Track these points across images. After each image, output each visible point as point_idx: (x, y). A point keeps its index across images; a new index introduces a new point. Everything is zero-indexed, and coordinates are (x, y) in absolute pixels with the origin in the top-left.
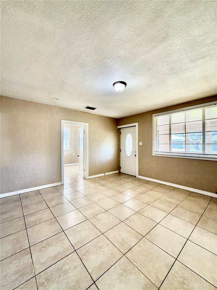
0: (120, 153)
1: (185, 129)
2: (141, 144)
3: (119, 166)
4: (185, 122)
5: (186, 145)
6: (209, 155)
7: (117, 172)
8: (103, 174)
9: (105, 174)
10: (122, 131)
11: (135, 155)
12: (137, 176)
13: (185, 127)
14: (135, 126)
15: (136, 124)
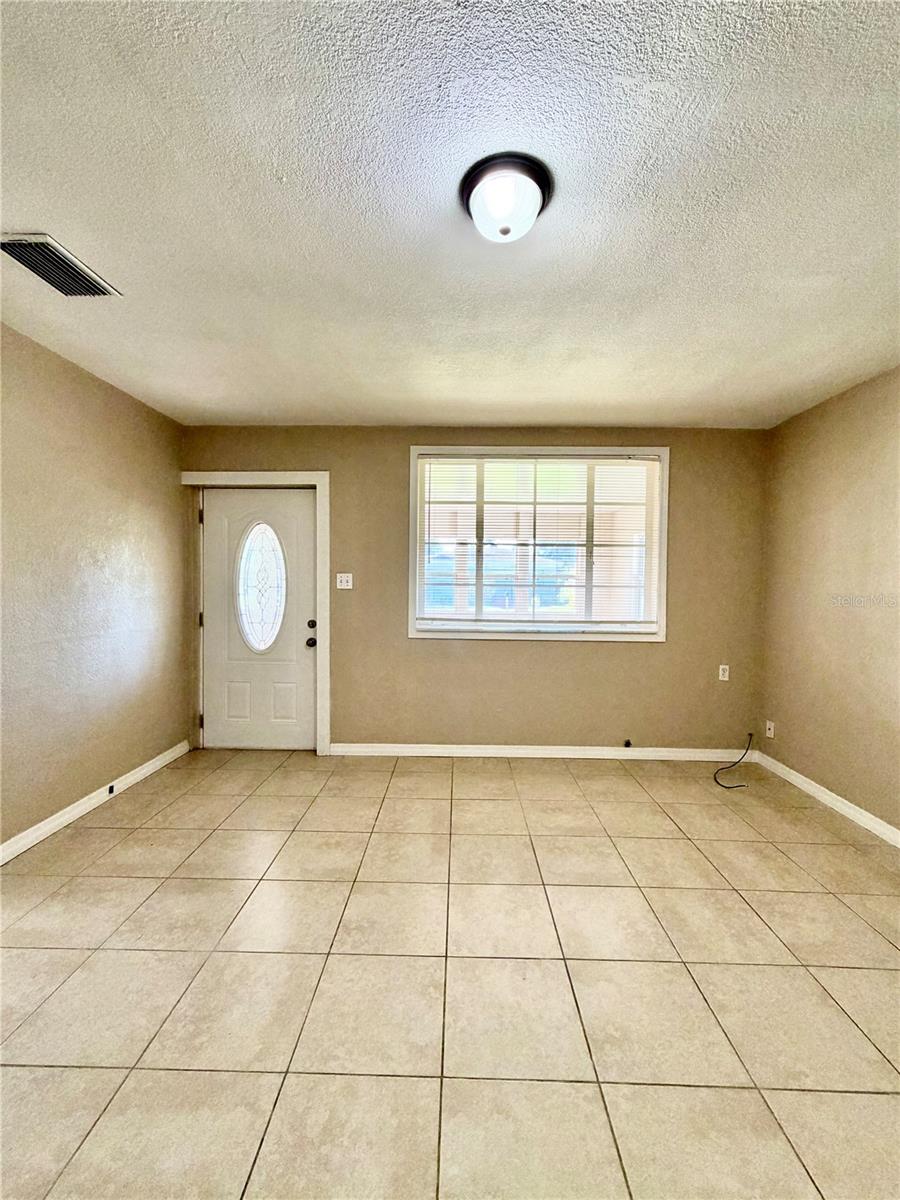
0: (196, 638)
1: (535, 529)
2: (346, 581)
3: (191, 713)
4: (535, 504)
5: (536, 588)
6: (628, 625)
7: (182, 748)
8: (100, 796)
9: (111, 790)
10: (211, 503)
11: (312, 643)
12: (325, 747)
13: (535, 523)
14: (314, 487)
15: (322, 479)
